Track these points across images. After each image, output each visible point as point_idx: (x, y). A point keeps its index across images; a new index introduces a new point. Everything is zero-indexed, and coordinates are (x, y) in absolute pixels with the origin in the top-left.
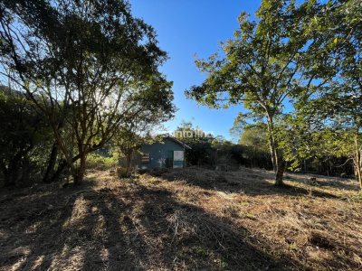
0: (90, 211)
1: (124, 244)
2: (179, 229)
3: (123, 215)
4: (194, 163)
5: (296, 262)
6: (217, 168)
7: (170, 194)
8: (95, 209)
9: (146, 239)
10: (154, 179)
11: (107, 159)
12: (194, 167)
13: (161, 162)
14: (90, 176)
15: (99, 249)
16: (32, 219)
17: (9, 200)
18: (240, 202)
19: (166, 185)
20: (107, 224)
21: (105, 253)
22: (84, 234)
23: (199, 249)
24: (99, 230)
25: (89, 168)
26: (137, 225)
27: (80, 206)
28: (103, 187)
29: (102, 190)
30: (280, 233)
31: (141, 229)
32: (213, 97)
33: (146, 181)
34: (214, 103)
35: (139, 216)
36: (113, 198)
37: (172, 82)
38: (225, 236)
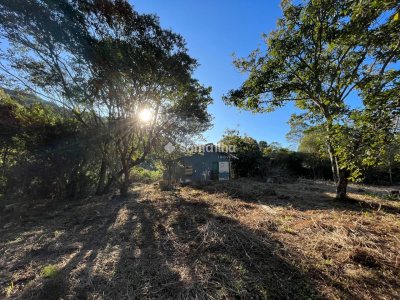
0: (130, 219)
1: (155, 247)
2: (208, 238)
3: (158, 223)
4: (244, 175)
5: (326, 277)
6: (268, 180)
7: (208, 206)
8: (135, 217)
9: (175, 245)
10: (194, 192)
11: (153, 172)
12: (242, 179)
13: (205, 174)
14: (136, 189)
15: (133, 248)
16: (86, 223)
17: (69, 208)
18: (284, 216)
19: (206, 197)
20: (143, 230)
21: (138, 252)
22: (124, 237)
23: (223, 257)
24: (136, 234)
25: (135, 181)
26: (169, 232)
27: (123, 215)
28: (145, 199)
29: (144, 202)
30: (319, 249)
31: (172, 236)
32: (256, 100)
33: (186, 194)
34: (257, 106)
35: (172, 225)
36: (152, 209)
37: (210, 88)
38: (254, 248)
